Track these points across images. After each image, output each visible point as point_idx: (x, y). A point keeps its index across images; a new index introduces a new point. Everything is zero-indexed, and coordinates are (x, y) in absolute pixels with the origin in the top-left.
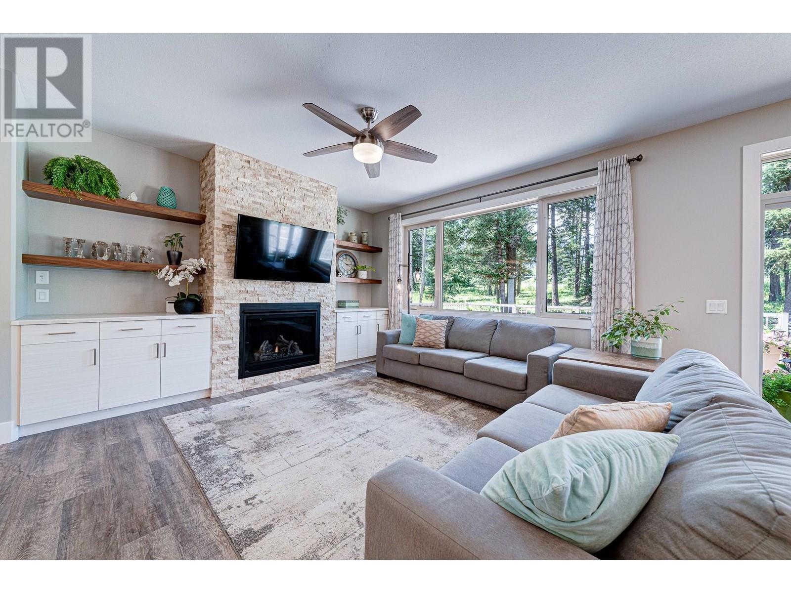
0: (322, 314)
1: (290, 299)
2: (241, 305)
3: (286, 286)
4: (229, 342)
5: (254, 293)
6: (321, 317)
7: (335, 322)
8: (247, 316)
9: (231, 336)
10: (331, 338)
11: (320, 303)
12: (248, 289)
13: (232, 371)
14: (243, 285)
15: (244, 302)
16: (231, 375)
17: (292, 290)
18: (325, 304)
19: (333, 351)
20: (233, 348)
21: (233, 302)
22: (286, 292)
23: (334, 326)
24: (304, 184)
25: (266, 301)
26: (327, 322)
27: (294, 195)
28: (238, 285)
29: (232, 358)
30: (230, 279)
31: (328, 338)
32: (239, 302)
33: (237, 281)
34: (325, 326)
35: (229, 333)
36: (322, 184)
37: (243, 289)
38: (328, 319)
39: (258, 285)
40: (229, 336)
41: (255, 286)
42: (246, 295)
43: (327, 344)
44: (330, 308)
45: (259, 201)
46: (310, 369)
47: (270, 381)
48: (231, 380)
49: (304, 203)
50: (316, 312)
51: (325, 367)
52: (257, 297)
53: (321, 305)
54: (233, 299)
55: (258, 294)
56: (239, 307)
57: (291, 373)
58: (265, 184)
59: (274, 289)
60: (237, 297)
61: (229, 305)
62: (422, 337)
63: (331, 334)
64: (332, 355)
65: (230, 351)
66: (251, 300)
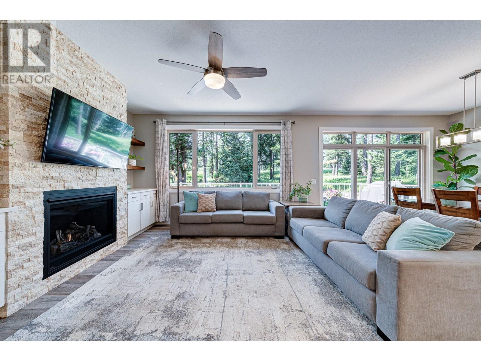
0: (118, 197)
1: (94, 184)
2: (45, 193)
3: (90, 171)
4: (32, 239)
5: (60, 179)
6: (117, 199)
7: (127, 202)
8: (51, 205)
9: (34, 231)
10: (124, 216)
11: (116, 187)
12: (52, 174)
13: (35, 273)
14: (47, 170)
15: (48, 189)
16: (34, 278)
17: (95, 175)
18: (120, 188)
19: (126, 228)
20: (37, 245)
21: (36, 190)
22: (90, 177)
23: (126, 206)
24: (103, 75)
25: (73, 187)
26: (121, 203)
27: (95, 82)
28: (42, 169)
29: (35, 257)
30: (31, 163)
31: (122, 217)
32: (42, 190)
33: (40, 165)
34: (120, 207)
35: (30, 228)
36: (116, 80)
37: (48, 174)
38: (122, 200)
39: (64, 170)
40: (31, 232)
41: (60, 171)
42: (51, 182)
43: (122, 222)
44: (123, 191)
45: (64, 78)
46: (110, 248)
47: (76, 271)
48: (34, 283)
49: (103, 93)
50: (113, 195)
51: (120, 243)
52: (62, 183)
53: (118, 188)
54: (35, 187)
55: (64, 181)
56: (42, 196)
57: (96, 256)
58: (68, 61)
59: (79, 175)
60: (41, 184)
61: (31, 194)
62: (204, 205)
63: (124, 213)
64: (126, 231)
65: (32, 249)
66: (57, 187)
